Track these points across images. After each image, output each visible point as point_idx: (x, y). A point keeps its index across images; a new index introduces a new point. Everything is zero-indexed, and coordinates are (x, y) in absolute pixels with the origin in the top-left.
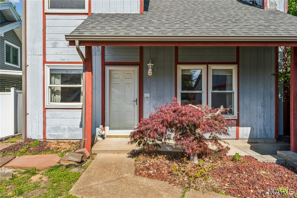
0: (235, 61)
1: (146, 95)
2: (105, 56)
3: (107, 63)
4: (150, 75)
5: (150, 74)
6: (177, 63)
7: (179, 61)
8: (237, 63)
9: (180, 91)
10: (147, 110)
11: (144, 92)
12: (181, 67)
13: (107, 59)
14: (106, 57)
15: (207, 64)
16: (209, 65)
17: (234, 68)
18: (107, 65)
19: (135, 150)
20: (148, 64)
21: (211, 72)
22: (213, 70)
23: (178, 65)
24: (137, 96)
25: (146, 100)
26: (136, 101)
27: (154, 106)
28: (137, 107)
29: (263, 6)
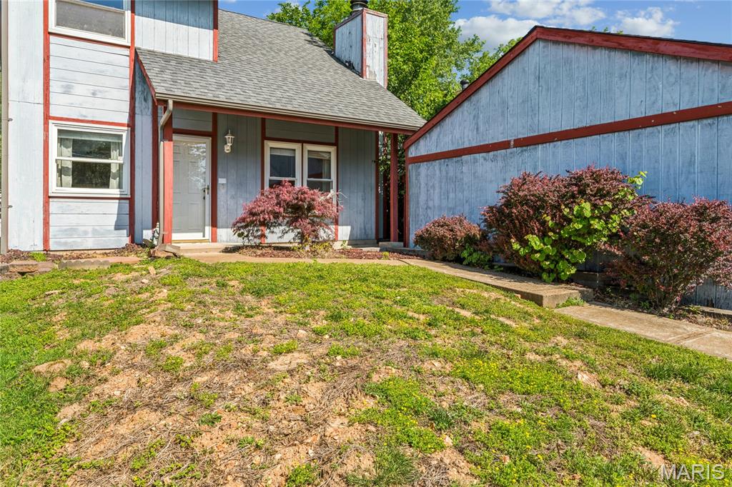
0: (333, 141)
1: (221, 181)
4: (227, 152)
5: (228, 150)
6: (264, 138)
7: (267, 135)
8: (335, 144)
9: (267, 177)
11: (218, 176)
12: (269, 144)
15: (302, 142)
16: (304, 144)
17: (332, 149)
20: (226, 136)
21: (307, 154)
22: (309, 151)
23: (265, 141)
24: (209, 182)
25: (221, 188)
26: (208, 189)
27: (233, 197)
28: (208, 197)
29: (361, 74)
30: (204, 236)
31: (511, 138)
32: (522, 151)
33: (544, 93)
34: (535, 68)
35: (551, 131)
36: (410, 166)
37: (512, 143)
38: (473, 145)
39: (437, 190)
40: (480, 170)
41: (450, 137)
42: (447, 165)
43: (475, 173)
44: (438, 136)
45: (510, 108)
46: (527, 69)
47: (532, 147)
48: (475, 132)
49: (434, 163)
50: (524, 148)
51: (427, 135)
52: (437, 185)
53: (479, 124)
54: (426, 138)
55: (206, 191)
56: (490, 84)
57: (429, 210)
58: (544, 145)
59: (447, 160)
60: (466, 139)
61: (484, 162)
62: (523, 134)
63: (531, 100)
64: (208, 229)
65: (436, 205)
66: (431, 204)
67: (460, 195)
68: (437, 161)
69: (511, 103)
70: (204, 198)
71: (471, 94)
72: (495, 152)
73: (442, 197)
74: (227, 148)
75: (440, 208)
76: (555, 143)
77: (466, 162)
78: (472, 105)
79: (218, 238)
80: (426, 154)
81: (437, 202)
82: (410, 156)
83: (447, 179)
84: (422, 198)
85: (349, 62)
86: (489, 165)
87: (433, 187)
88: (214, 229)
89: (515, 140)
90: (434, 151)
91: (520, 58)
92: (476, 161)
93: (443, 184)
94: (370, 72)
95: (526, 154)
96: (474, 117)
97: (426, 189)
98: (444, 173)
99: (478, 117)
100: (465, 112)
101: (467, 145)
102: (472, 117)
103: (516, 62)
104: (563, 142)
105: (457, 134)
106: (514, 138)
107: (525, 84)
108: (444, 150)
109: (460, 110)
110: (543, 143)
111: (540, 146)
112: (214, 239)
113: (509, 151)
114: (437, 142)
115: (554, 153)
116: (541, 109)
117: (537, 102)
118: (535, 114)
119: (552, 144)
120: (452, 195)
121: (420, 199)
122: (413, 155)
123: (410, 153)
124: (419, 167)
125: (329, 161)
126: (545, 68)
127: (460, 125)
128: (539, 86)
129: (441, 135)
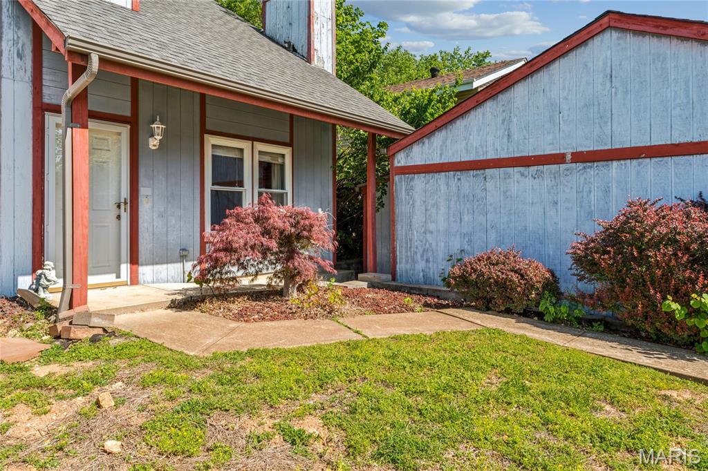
0: (288, 140)
1: (144, 191)
2: (43, 87)
3: (48, 104)
4: (154, 148)
5: (154, 146)
6: (204, 131)
7: (208, 127)
8: (289, 144)
9: (209, 186)
10: (146, 224)
11: (140, 185)
12: (211, 140)
13: (49, 95)
14: (45, 91)
15: (253, 139)
16: (255, 143)
17: (287, 151)
18: (48, 110)
19: (176, 300)
20: (153, 124)
21: (258, 156)
22: (259, 152)
23: (206, 136)
24: (125, 193)
25: (144, 202)
26: (125, 203)
27: (161, 216)
28: (125, 217)
29: (308, 59)
30: (118, 276)
31: (568, 149)
32: (584, 168)
33: (619, 96)
34: (605, 63)
35: (633, 145)
36: (397, 178)
37: (569, 157)
38: (502, 157)
39: (443, 210)
40: (514, 188)
41: (464, 144)
42: (459, 179)
43: (505, 192)
44: (444, 142)
45: (565, 113)
46: (590, 65)
47: (601, 163)
48: (505, 139)
49: (436, 175)
50: (589, 164)
51: (426, 140)
52: (442, 203)
53: (512, 130)
54: (424, 143)
55: (123, 207)
56: (529, 80)
57: (428, 235)
58: (622, 162)
59: (459, 173)
60: (490, 149)
61: (522, 179)
62: (589, 147)
63: (599, 104)
64: (125, 268)
65: (441, 229)
66: (432, 227)
67: (482, 219)
68: (443, 174)
69: (565, 106)
70: (119, 217)
71: (499, 92)
72: (540, 167)
73: (452, 219)
74: (154, 143)
75: (447, 233)
76: (640, 160)
77: (492, 177)
78: (500, 106)
79: (141, 277)
80: (423, 163)
81: (442, 225)
82: (396, 164)
83: (458, 196)
84: (418, 219)
85: (289, 43)
86: (528, 183)
87: (436, 205)
88: (135, 266)
89: (573, 154)
90: (436, 160)
91: (580, 51)
92: (508, 177)
93: (452, 203)
94: (319, 57)
95: (592, 172)
96: (504, 120)
97: (423, 208)
98: (454, 189)
99: (510, 121)
100: (488, 114)
101: (491, 155)
102: (499, 120)
103: (572, 55)
104: (654, 160)
105: (475, 140)
106: (571, 151)
107: (588, 84)
108: (454, 160)
109: (479, 111)
110: (619, 160)
111: (615, 163)
112: (134, 280)
113: (563, 166)
114: (442, 150)
115: (638, 173)
116: (615, 116)
117: (608, 106)
118: (606, 123)
119: (635, 162)
120: (466, 218)
121: (414, 220)
122: (402, 163)
123: (396, 161)
124: (413, 178)
125: (282, 166)
126: (620, 65)
127: (479, 130)
128: (612, 87)
129: (449, 142)
